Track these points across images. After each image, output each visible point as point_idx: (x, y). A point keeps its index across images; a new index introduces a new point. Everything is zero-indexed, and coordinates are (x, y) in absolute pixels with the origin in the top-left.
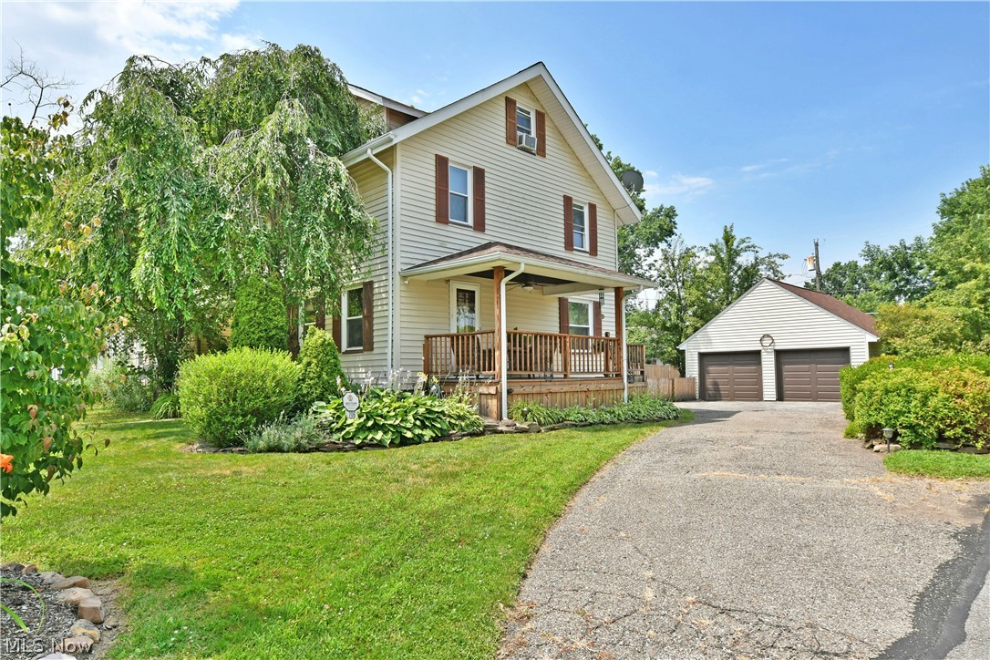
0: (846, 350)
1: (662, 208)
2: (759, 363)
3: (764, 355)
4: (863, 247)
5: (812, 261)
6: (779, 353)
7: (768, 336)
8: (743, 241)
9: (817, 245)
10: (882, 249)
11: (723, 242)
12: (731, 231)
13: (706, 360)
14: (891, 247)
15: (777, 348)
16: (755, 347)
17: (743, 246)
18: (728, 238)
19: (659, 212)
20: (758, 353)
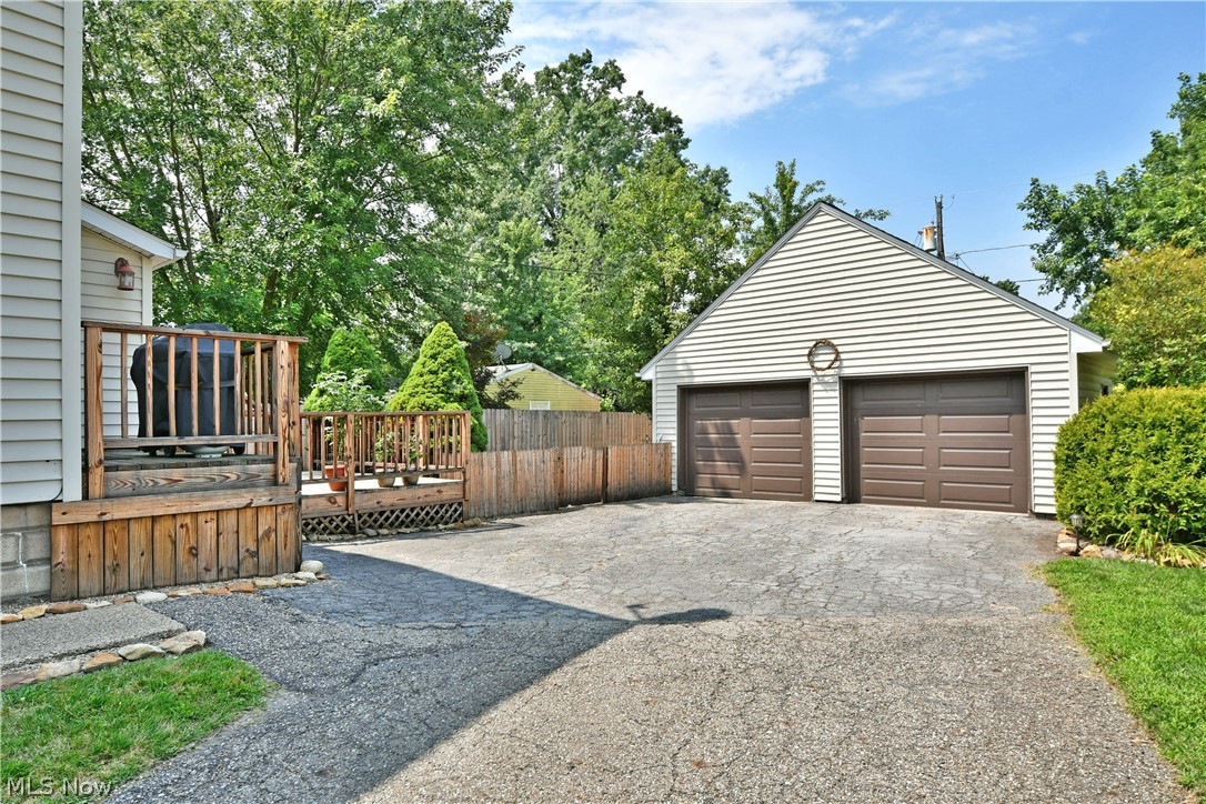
0: (1017, 376)
1: (708, 170)
2: (805, 412)
3: (816, 391)
4: (1027, 190)
5: (930, 234)
6: (850, 385)
7: (826, 343)
8: (811, 189)
9: (940, 206)
10: (1061, 192)
11: (775, 192)
12: (793, 174)
13: (696, 405)
14: (1080, 189)
15: (847, 372)
16: (799, 371)
17: (812, 198)
18: (785, 183)
19: (703, 177)
20: (803, 386)
